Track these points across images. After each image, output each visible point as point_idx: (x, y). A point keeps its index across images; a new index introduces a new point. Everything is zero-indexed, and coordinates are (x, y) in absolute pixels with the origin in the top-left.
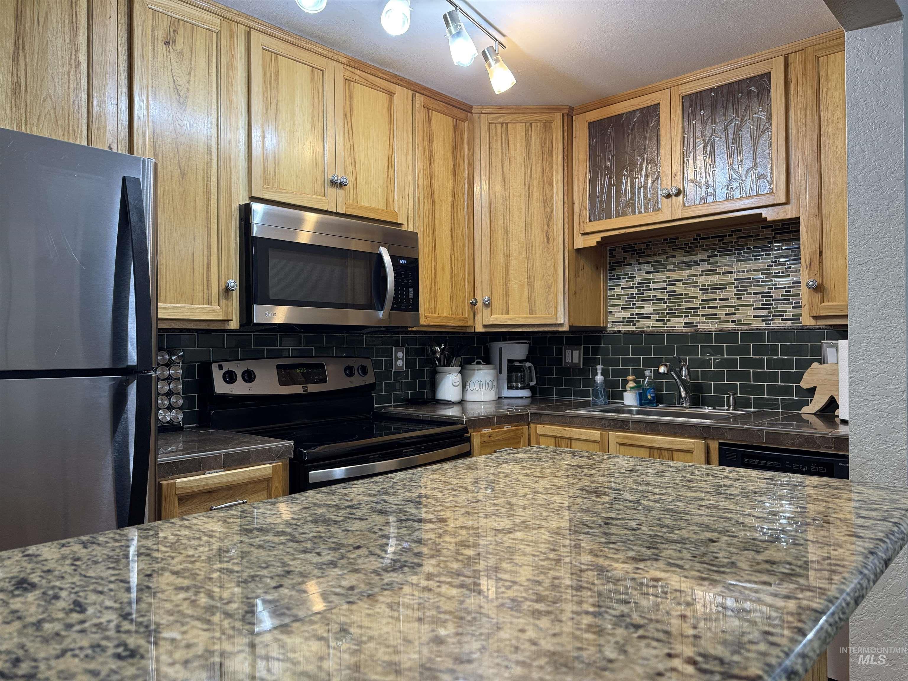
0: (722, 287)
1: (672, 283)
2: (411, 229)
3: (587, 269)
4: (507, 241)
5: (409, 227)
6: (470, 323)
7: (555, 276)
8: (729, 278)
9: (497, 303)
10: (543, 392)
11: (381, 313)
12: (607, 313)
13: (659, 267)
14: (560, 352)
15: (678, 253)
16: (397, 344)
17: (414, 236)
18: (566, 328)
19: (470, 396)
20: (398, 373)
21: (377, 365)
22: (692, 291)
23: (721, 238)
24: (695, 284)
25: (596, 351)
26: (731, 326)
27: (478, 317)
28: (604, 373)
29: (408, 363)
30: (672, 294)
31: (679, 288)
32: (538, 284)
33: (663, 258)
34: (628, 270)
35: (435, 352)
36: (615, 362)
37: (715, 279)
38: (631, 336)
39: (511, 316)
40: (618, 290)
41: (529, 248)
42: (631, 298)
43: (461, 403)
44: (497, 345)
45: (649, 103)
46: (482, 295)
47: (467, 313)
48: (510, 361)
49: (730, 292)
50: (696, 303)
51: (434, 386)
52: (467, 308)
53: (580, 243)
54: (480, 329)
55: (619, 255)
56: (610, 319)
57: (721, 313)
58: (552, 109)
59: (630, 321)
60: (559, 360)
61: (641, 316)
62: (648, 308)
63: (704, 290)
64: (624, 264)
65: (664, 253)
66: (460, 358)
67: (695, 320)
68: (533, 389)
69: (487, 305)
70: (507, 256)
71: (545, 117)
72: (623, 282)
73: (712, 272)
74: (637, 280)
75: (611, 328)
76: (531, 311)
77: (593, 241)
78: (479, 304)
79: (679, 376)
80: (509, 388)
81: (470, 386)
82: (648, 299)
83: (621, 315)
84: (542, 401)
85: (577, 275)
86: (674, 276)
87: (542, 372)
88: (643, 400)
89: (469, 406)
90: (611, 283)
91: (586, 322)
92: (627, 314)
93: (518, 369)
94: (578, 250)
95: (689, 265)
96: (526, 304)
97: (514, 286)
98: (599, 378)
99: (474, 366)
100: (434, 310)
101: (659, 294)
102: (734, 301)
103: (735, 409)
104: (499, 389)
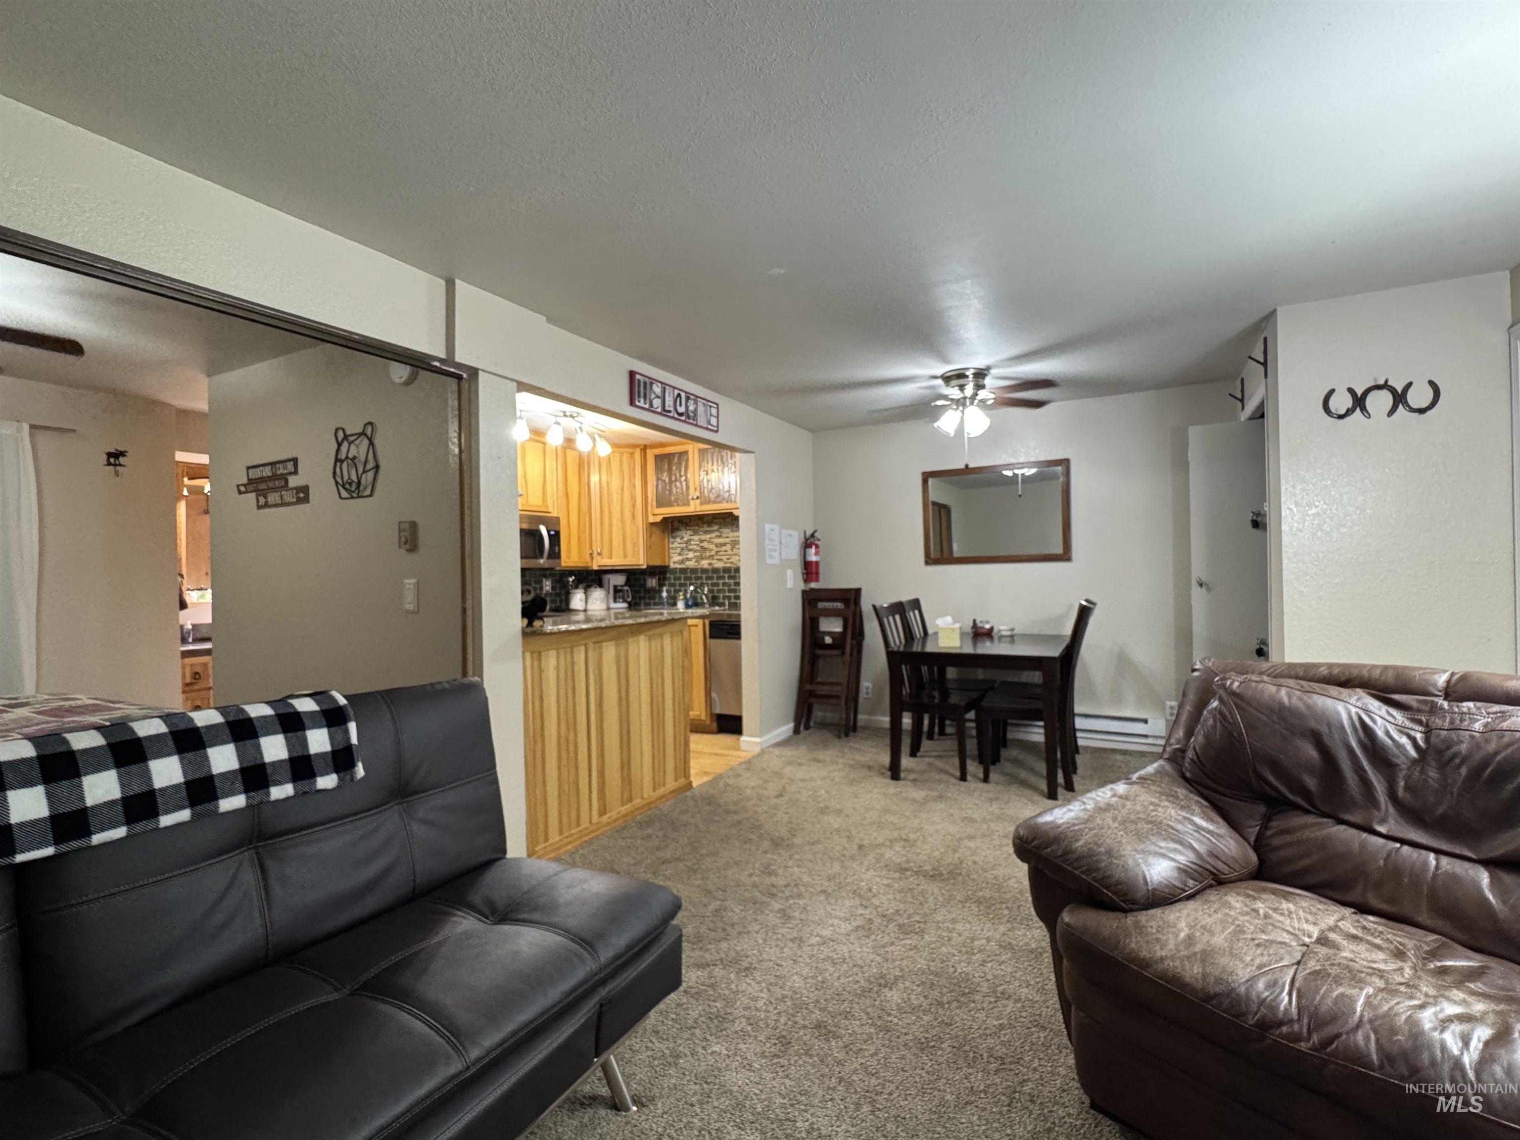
0: (725, 544)
1: (702, 541)
2: (555, 515)
3: (657, 532)
4: (610, 517)
5: (554, 514)
6: (590, 564)
7: (638, 537)
8: (727, 540)
9: (605, 552)
10: (637, 604)
11: (542, 561)
12: (670, 557)
13: (696, 533)
14: (645, 580)
15: (705, 526)
16: (545, 576)
17: (558, 519)
18: (644, 567)
19: (589, 607)
20: (547, 594)
21: (535, 589)
22: (712, 547)
23: (724, 519)
24: (712, 542)
25: (665, 579)
26: (728, 565)
27: (594, 561)
28: (668, 591)
29: (553, 588)
30: (702, 547)
31: (705, 544)
32: (628, 542)
33: (697, 528)
34: (680, 533)
35: (568, 582)
36: (674, 585)
37: (721, 540)
38: (683, 571)
39: (614, 559)
40: (676, 545)
41: (623, 521)
42: (682, 549)
43: (585, 610)
44: (606, 577)
45: (683, 450)
46: (597, 549)
47: (588, 559)
48: (615, 587)
49: (728, 547)
50: (713, 553)
51: (568, 601)
52: (588, 556)
53: (652, 519)
54: (595, 568)
55: (676, 524)
56: (672, 560)
57: (724, 558)
58: (635, 446)
59: (682, 562)
60: (645, 584)
61: (687, 559)
62: (691, 555)
63: (716, 546)
64: (678, 529)
65: (698, 525)
66: (584, 585)
67: (713, 562)
68: (629, 603)
69: (599, 554)
70: (611, 526)
71: (631, 450)
72: (678, 540)
73: (720, 537)
74: (685, 539)
75: (672, 566)
76: (625, 556)
77: (658, 519)
78: (595, 554)
79: (703, 591)
80: (615, 601)
81: (590, 601)
82: (690, 550)
83: (677, 558)
84: (636, 610)
85: (651, 537)
86: (703, 537)
87: (635, 592)
88: (687, 606)
89: (589, 613)
90: (671, 540)
91: (657, 562)
92: (680, 558)
93: (621, 591)
94: (652, 524)
95: (710, 532)
96: (622, 552)
97: (615, 543)
98: (664, 594)
99: (592, 589)
100: (569, 557)
101: (696, 547)
102: (730, 552)
103: (729, 609)
104: (608, 604)
